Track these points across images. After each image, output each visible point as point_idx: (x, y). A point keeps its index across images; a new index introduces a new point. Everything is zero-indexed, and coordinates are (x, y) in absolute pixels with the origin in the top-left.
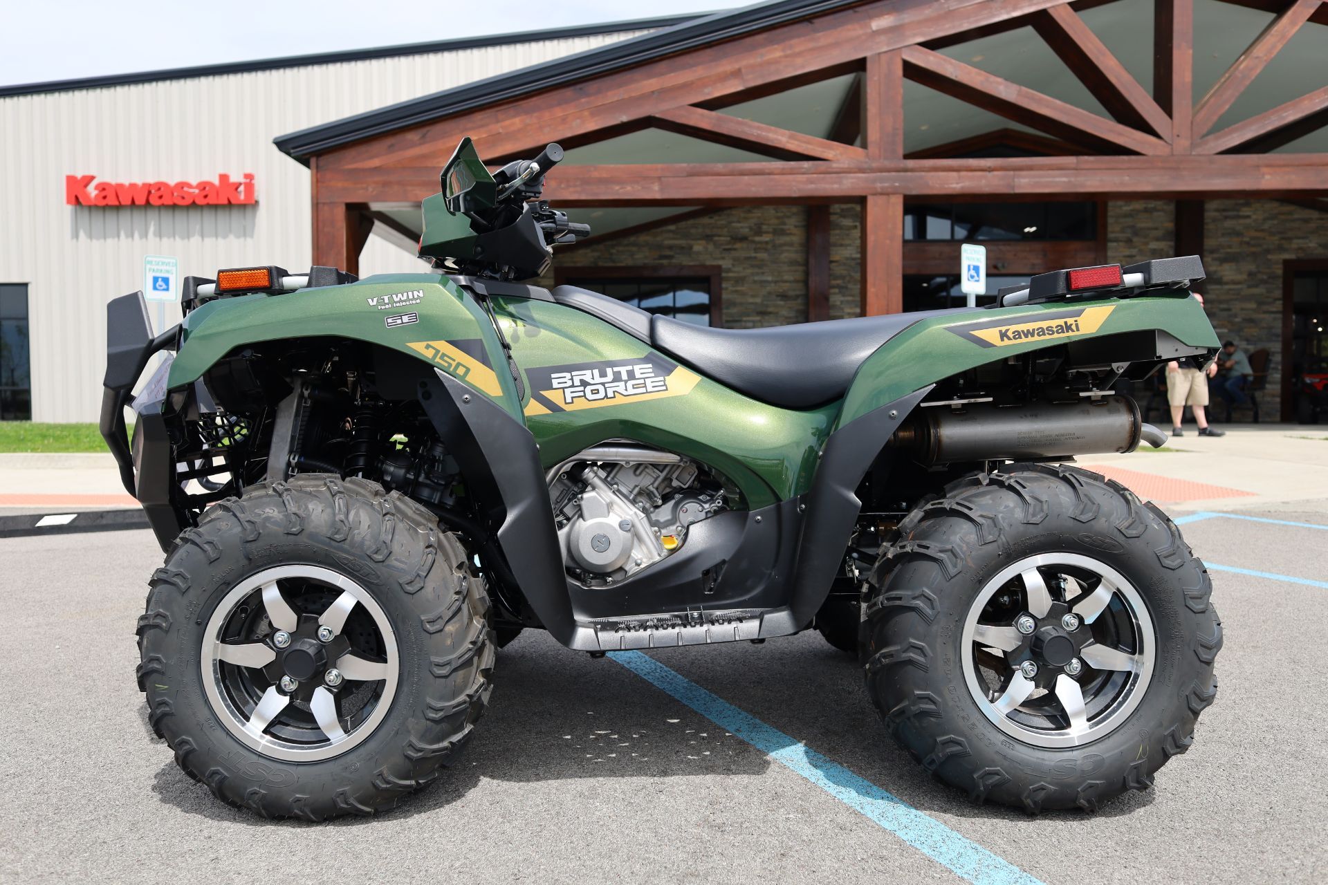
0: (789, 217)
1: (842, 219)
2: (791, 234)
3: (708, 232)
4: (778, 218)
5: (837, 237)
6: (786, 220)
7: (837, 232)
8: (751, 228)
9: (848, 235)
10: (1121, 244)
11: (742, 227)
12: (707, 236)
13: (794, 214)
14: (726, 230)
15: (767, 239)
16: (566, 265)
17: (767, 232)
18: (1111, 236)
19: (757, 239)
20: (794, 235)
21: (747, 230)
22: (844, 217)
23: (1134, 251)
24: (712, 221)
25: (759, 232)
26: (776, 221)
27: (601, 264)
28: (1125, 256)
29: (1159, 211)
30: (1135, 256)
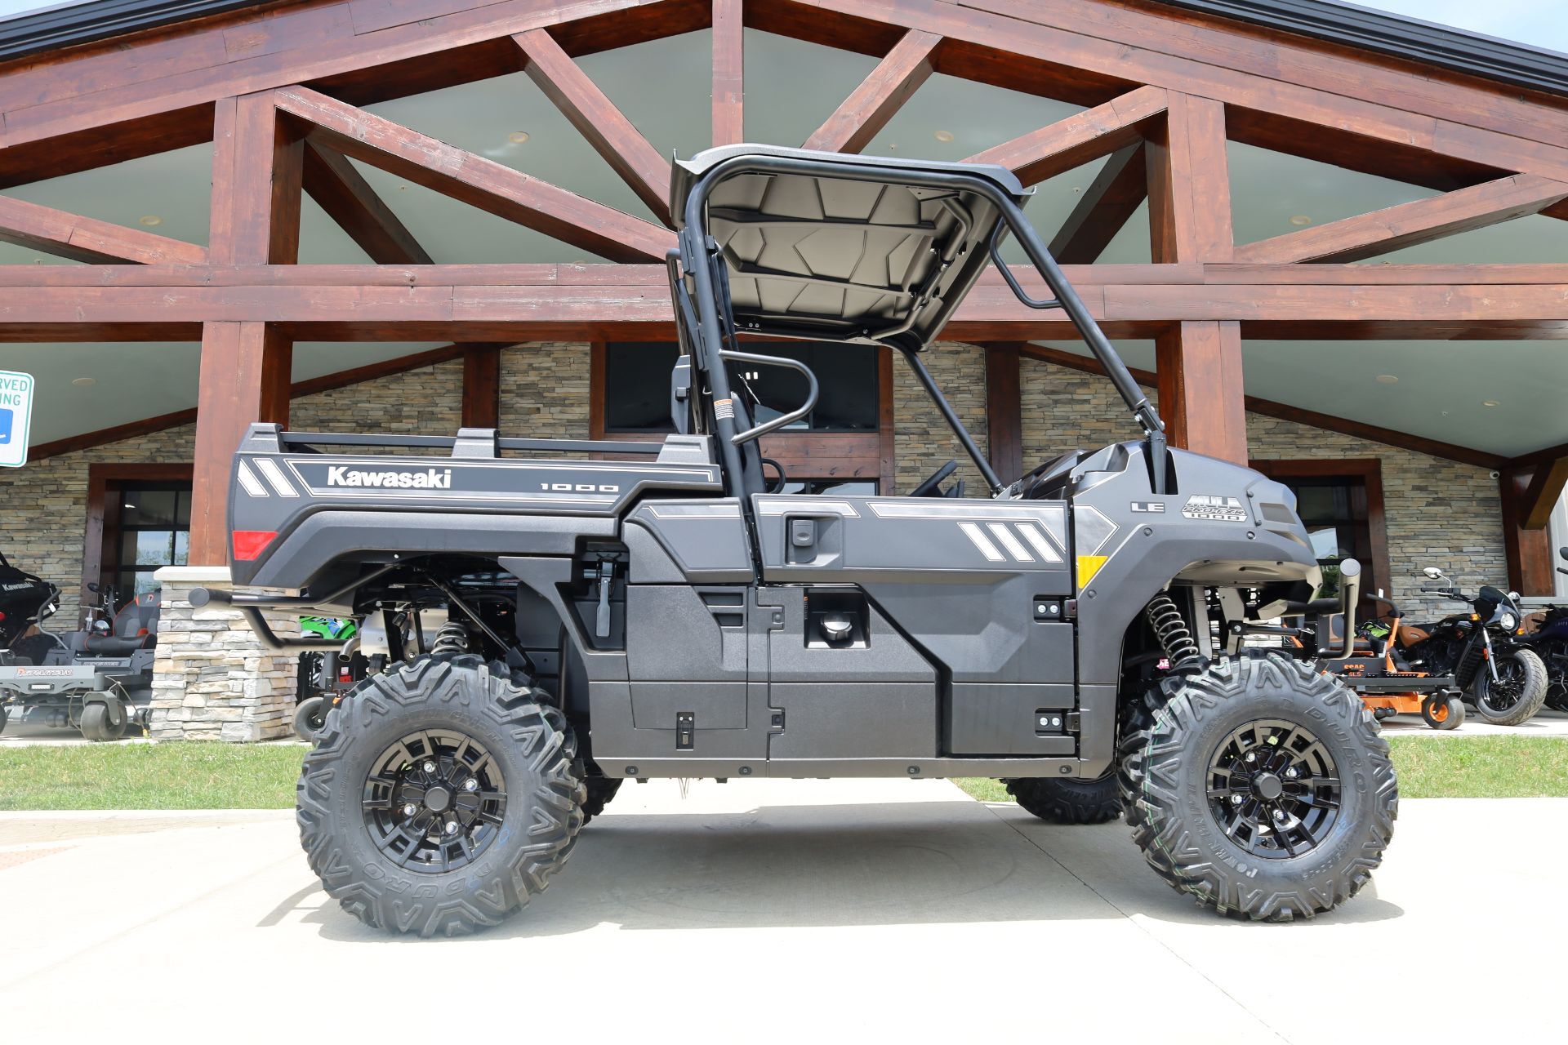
0: (441, 395)
1: (519, 399)
2: (442, 419)
3: (322, 415)
4: (426, 397)
5: (511, 424)
6: (438, 400)
7: (511, 417)
8: (386, 411)
9: (527, 421)
10: (915, 437)
11: (372, 409)
12: (322, 421)
13: (448, 391)
14: (350, 412)
15: (410, 426)
16: (107, 461)
17: (408, 417)
18: (898, 425)
19: (394, 425)
20: (448, 420)
21: (381, 413)
22: (521, 396)
23: (932, 448)
24: (329, 400)
25: (398, 417)
26: (423, 401)
27: (160, 460)
28: (919, 455)
29: (964, 392)
30: (933, 455)
